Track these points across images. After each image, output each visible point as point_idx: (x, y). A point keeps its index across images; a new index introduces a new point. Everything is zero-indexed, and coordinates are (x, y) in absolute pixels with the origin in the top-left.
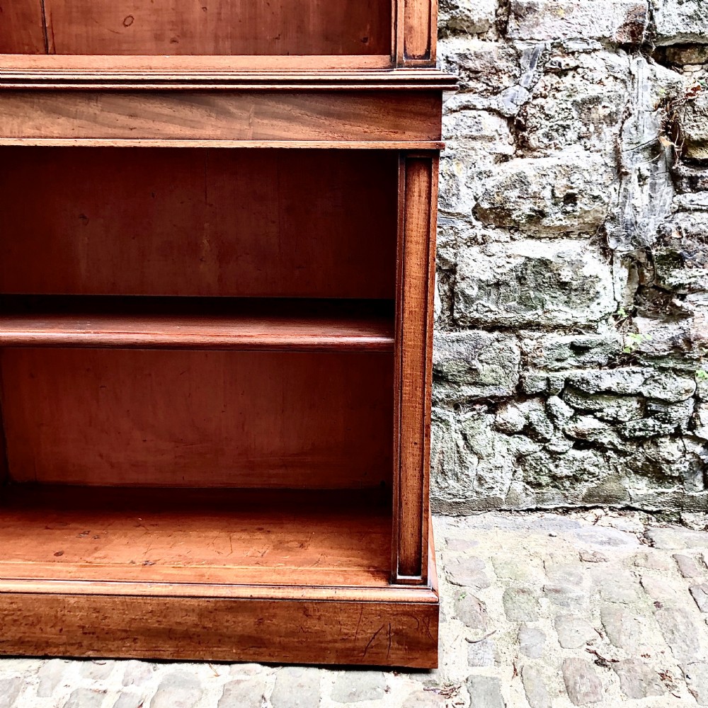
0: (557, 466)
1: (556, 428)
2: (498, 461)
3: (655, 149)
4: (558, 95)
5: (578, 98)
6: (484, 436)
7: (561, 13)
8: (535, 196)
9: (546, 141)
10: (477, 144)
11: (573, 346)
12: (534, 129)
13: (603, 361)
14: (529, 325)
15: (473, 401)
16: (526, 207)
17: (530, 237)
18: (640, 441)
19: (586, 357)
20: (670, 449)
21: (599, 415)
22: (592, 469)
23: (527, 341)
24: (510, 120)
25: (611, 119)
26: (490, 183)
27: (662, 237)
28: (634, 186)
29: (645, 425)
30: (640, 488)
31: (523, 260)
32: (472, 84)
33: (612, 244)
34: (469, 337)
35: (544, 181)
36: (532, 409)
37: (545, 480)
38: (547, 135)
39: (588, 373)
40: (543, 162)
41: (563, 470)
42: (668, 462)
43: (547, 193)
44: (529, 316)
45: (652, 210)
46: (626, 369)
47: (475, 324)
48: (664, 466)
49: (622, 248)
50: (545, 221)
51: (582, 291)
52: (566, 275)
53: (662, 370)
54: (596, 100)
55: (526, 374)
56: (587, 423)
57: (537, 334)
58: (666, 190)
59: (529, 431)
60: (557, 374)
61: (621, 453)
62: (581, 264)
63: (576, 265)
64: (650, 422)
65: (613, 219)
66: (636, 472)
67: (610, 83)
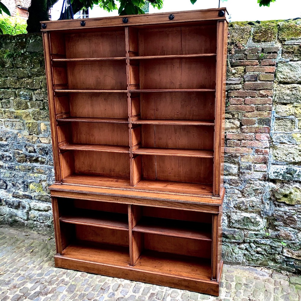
0: (253, 257)
1: (252, 249)
2: (240, 255)
3: (270, 199)
4: (250, 188)
5: (254, 189)
6: (237, 250)
7: (250, 174)
8: (246, 205)
9: (248, 196)
10: (234, 195)
11: (255, 234)
12: (245, 193)
13: (261, 237)
14: (245, 229)
15: (234, 243)
16: (244, 207)
17: (246, 212)
18: (271, 254)
19: (258, 237)
20: (278, 257)
21: (261, 248)
22: (260, 258)
23: (245, 232)
24: (241, 191)
25: (261, 193)
26: (237, 202)
27: (273, 215)
28: (266, 205)
29: (271, 251)
30: (272, 264)
31: (244, 217)
32: (233, 184)
33: (262, 215)
34: (233, 230)
35: (247, 203)
36: (247, 245)
37: (250, 260)
38: (248, 195)
39: (258, 240)
40: (247, 199)
41: (254, 258)
42: (277, 259)
43: (248, 205)
44: (245, 227)
45: (270, 210)
46: (266, 240)
47: (234, 228)
48: (276, 260)
49: (264, 217)
50: (248, 210)
51: (256, 224)
52: (253, 220)
53: (274, 241)
54: (258, 189)
55: (245, 238)
56: (259, 249)
57: (247, 231)
58: (273, 206)
59: (246, 249)
60: (252, 239)
61: (267, 256)
62: (256, 218)
63: (255, 219)
64: (273, 250)
65: (262, 211)
66: (271, 260)
67: (260, 187)
